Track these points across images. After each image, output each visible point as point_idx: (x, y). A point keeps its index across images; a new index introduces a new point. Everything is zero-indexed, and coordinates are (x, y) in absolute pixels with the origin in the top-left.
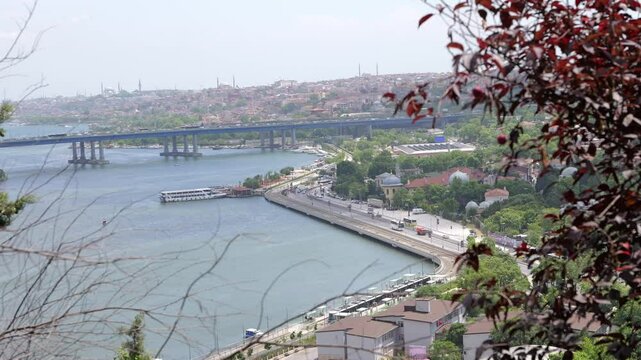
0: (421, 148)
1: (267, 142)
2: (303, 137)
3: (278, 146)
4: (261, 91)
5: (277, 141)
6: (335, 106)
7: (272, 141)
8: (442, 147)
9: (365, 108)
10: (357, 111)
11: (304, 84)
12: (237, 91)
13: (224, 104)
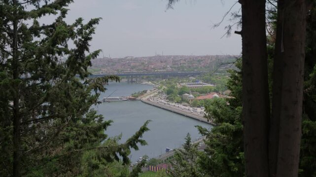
0: (190, 85)
1: (130, 80)
2: (143, 78)
3: (134, 81)
4: (120, 60)
5: (134, 79)
6: (152, 67)
7: (132, 80)
8: (197, 84)
9: (164, 68)
10: (161, 69)
11: (136, 58)
12: (111, 60)
13: (107, 65)
